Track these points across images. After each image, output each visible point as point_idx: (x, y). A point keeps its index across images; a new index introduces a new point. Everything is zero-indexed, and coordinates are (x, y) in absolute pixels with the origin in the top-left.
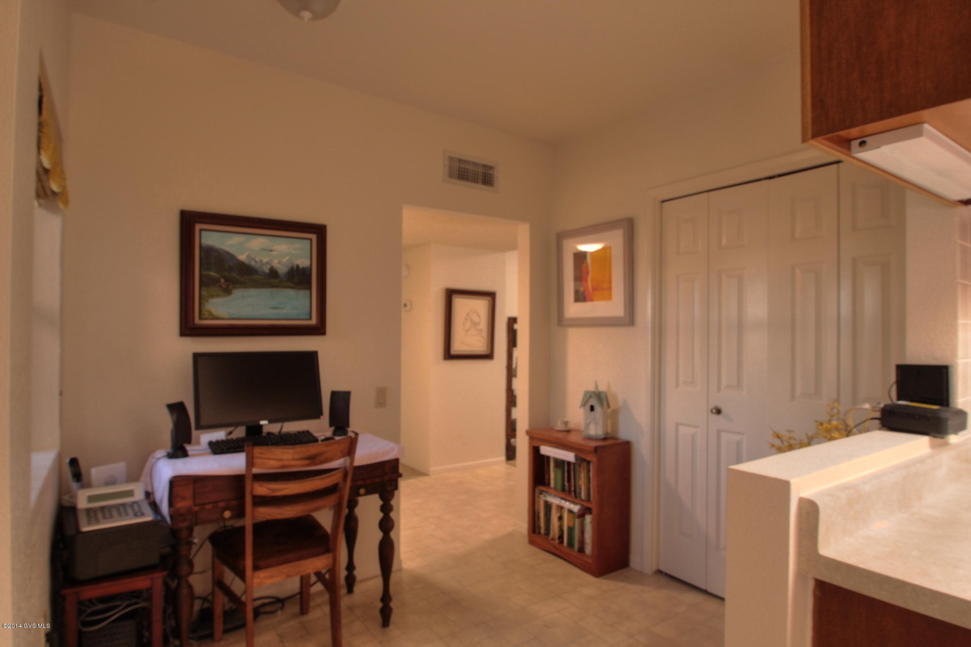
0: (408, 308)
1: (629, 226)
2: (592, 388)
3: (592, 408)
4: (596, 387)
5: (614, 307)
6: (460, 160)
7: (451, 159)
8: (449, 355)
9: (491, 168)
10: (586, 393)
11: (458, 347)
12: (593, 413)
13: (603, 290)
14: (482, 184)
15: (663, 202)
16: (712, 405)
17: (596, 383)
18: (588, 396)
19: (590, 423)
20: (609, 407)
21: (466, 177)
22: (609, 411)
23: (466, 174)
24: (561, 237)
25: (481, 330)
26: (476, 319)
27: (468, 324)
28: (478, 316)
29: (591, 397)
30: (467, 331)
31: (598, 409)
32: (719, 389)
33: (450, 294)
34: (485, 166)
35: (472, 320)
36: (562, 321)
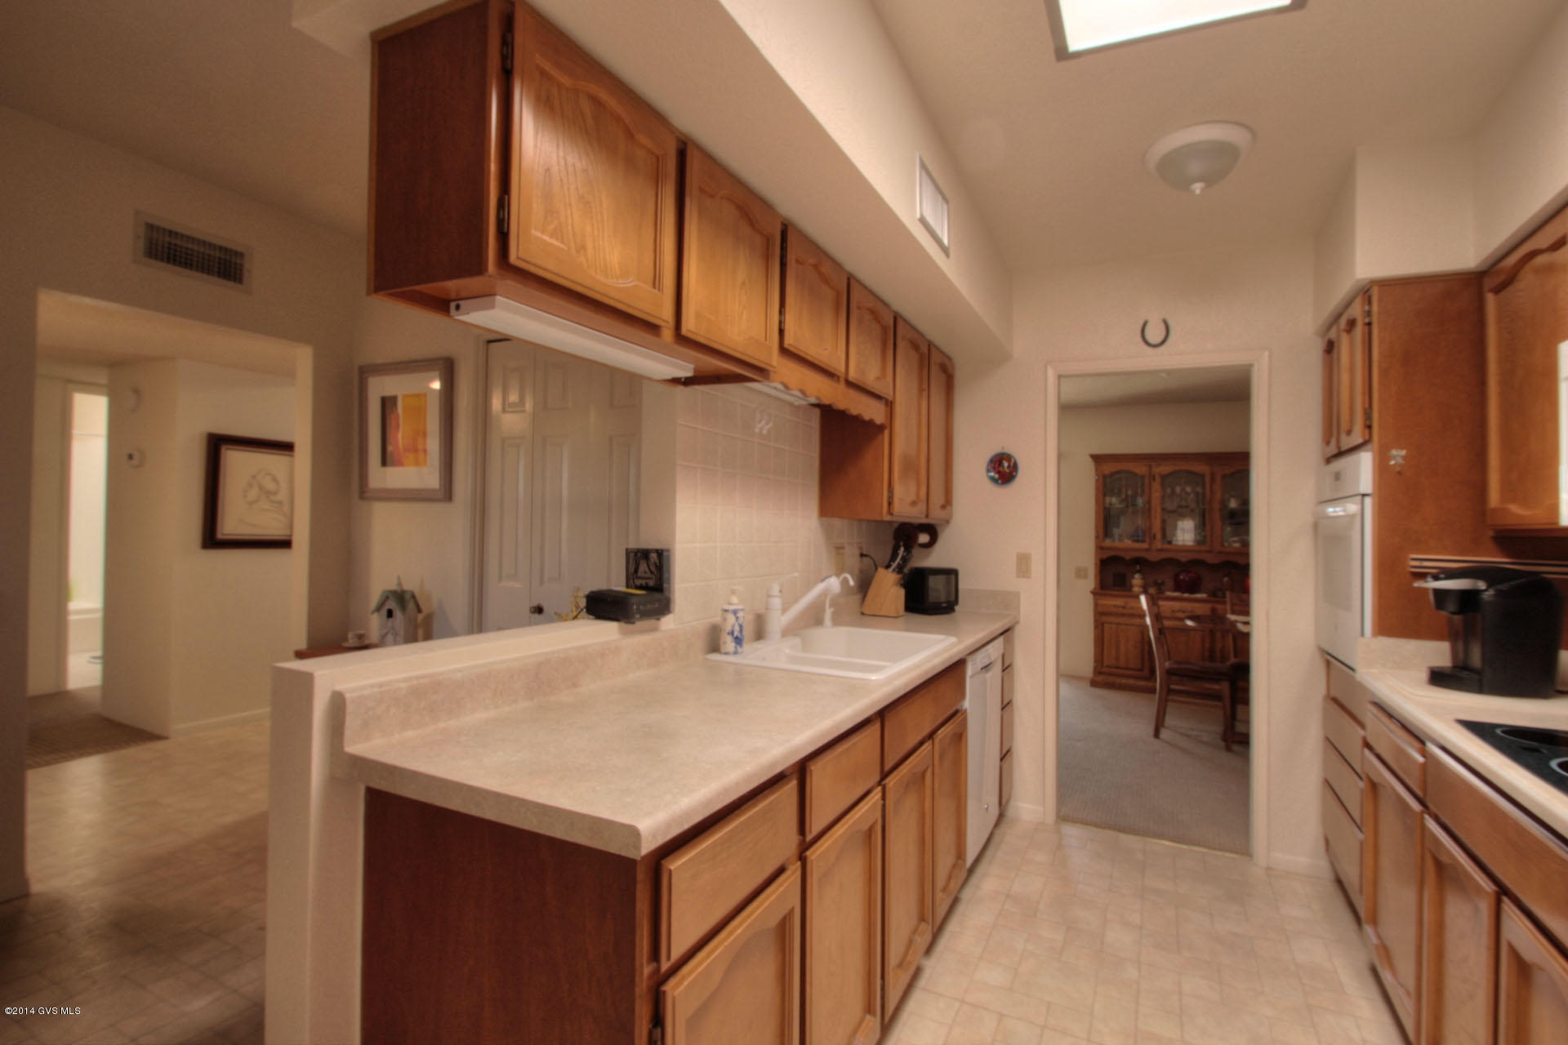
0: (135, 462)
1: (448, 369)
2: (393, 587)
3: (390, 614)
4: (400, 584)
5: (427, 476)
6: (170, 232)
7: (151, 227)
8: (212, 539)
9: (241, 255)
10: (385, 592)
11: (229, 526)
12: (391, 620)
13: (416, 450)
14: (219, 276)
15: (490, 342)
16: (535, 604)
17: (399, 578)
18: (386, 598)
19: (387, 634)
20: (419, 611)
21: (183, 260)
22: (420, 617)
23: (189, 257)
24: (366, 371)
25: (280, 503)
26: (270, 485)
27: (253, 493)
28: (275, 480)
29: (387, 598)
30: (251, 503)
31: (398, 614)
32: (542, 582)
33: (216, 445)
34: (226, 250)
35: (261, 488)
36: (364, 492)
